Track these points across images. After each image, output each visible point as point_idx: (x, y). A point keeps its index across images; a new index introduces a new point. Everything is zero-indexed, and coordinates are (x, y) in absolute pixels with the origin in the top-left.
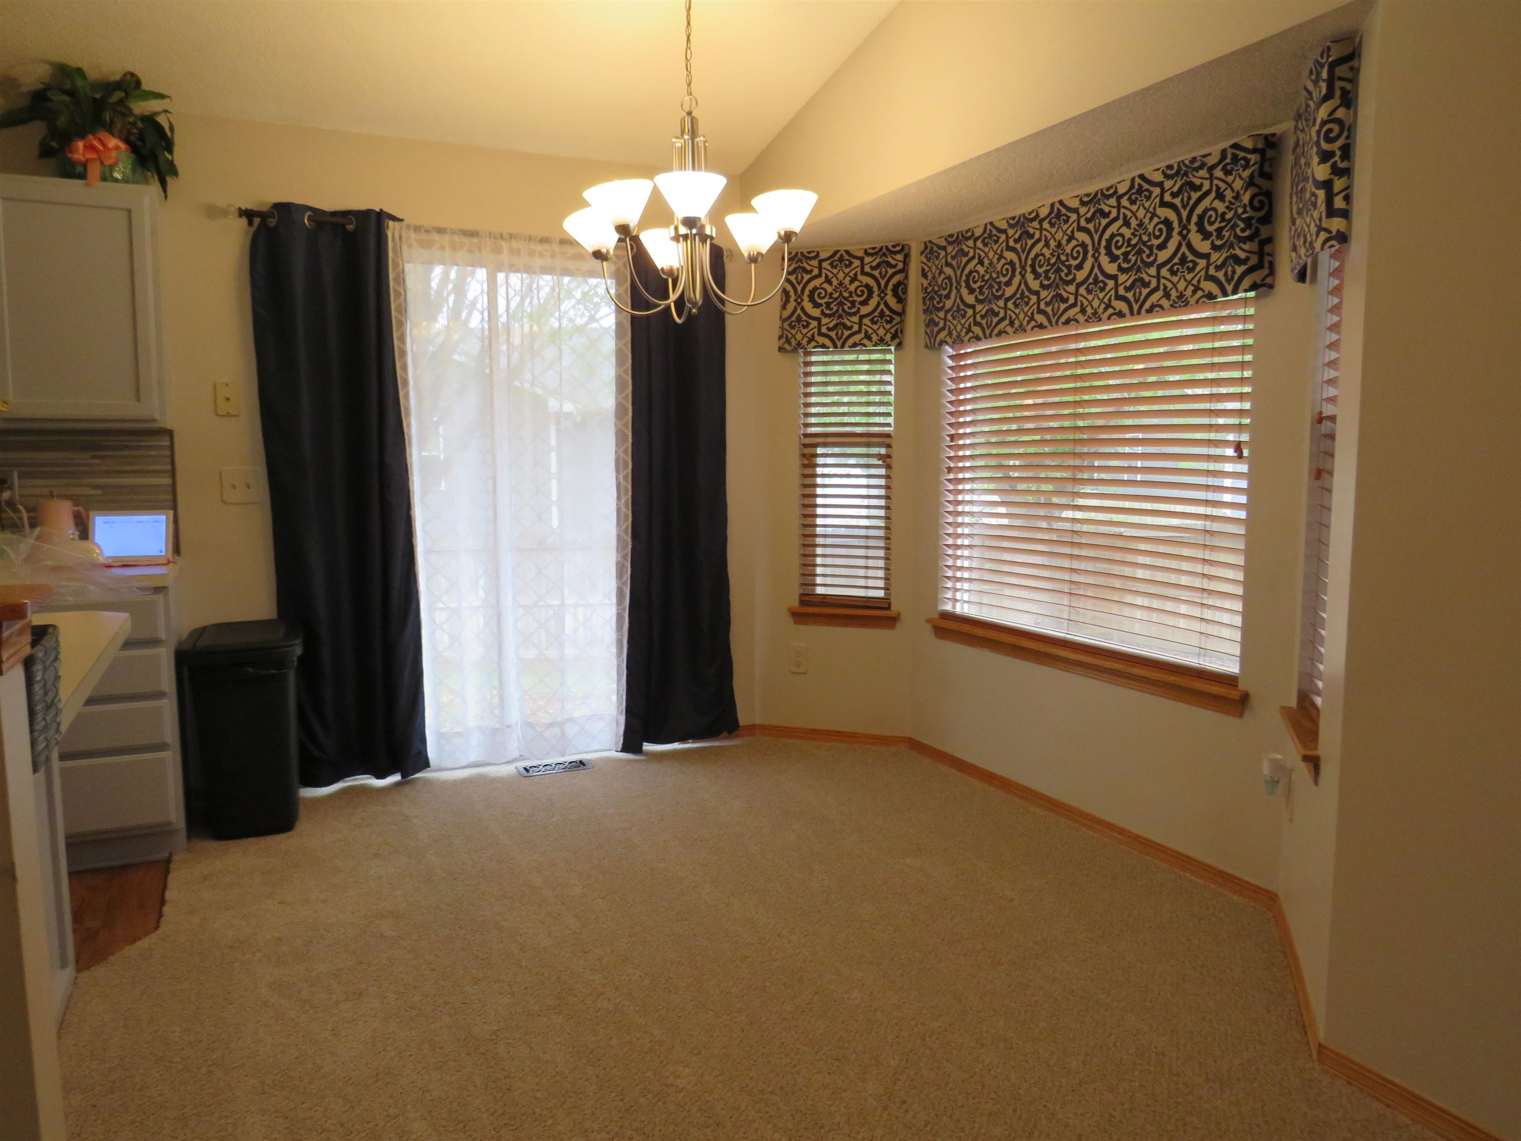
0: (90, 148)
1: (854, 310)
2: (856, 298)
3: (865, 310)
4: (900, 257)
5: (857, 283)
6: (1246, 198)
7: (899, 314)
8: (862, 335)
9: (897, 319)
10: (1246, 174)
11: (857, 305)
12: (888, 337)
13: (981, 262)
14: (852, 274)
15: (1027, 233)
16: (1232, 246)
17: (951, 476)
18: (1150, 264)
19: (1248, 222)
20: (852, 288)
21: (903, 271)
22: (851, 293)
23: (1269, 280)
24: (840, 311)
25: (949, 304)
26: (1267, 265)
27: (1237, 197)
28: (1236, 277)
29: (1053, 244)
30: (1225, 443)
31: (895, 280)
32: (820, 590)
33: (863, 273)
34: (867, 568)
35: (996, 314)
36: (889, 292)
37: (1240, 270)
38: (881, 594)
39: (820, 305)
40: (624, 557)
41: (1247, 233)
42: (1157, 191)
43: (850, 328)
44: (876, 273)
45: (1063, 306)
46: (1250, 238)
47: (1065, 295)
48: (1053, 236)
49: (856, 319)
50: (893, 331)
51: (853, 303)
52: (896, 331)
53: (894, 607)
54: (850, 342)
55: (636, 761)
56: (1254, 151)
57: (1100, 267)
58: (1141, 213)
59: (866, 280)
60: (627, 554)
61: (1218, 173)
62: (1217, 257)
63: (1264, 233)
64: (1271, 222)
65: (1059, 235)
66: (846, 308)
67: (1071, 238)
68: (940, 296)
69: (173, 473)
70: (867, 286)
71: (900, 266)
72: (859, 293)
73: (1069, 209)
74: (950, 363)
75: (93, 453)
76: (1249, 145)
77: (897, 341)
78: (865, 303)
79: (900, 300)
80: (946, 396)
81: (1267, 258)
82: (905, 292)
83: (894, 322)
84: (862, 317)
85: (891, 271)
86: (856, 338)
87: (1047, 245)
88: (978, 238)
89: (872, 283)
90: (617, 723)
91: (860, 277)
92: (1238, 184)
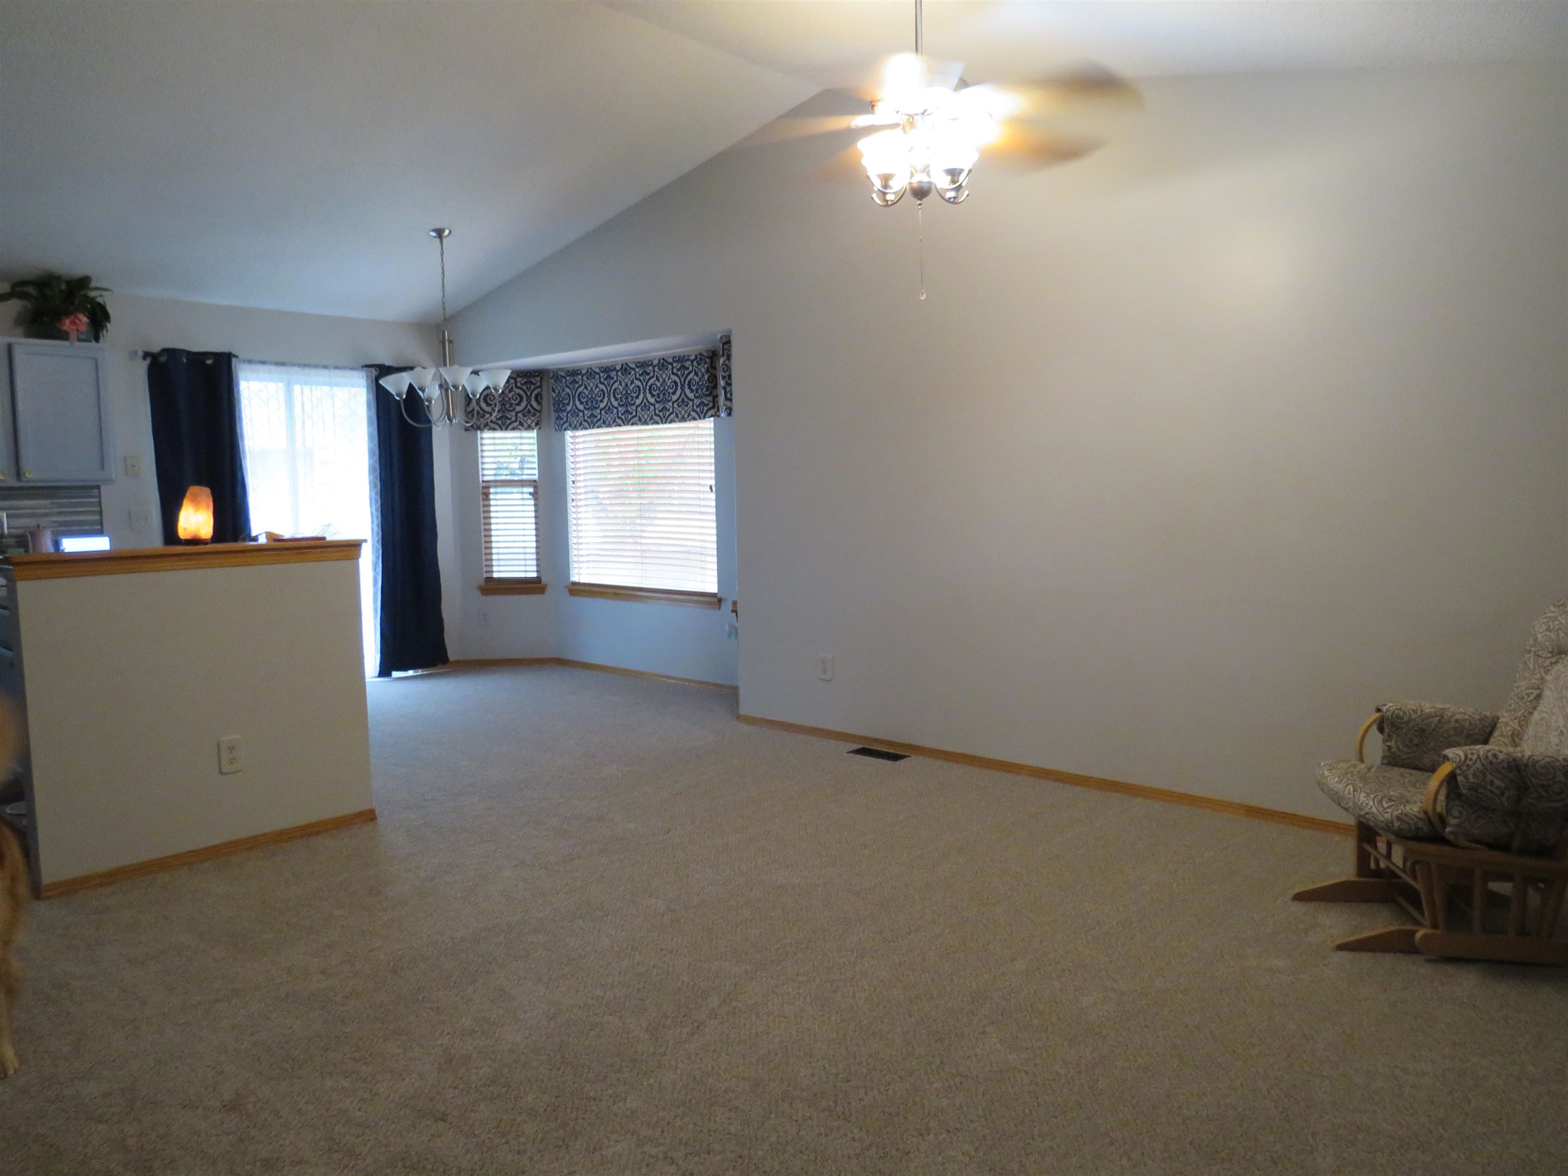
0: (73, 323)
1: (511, 409)
2: (513, 402)
3: (518, 409)
4: (538, 379)
5: (513, 393)
6: (706, 377)
7: (539, 411)
8: (518, 423)
9: (538, 414)
10: (706, 366)
11: (514, 406)
12: (533, 425)
13: (586, 388)
14: (510, 388)
15: (610, 376)
16: (702, 398)
17: (574, 504)
18: (669, 401)
19: (708, 388)
20: (510, 395)
21: (540, 387)
22: (510, 399)
23: (718, 413)
24: (504, 409)
25: (569, 408)
26: (716, 407)
27: (703, 376)
28: (704, 412)
29: (623, 384)
30: (703, 485)
31: (535, 392)
32: (495, 575)
33: (516, 387)
34: (525, 559)
35: (596, 417)
36: (533, 399)
37: (705, 409)
38: (535, 575)
39: (491, 405)
40: (377, 558)
41: (707, 393)
42: (670, 367)
43: (510, 419)
44: (524, 387)
45: (630, 416)
46: (709, 395)
47: (631, 411)
48: (624, 380)
49: (513, 414)
50: (536, 421)
51: (511, 405)
52: (538, 421)
53: (543, 581)
54: (511, 426)
55: (387, 681)
56: (708, 357)
57: (647, 399)
58: (664, 376)
59: (518, 391)
60: (379, 556)
61: (695, 363)
62: (697, 402)
63: (714, 393)
64: (717, 388)
65: (626, 380)
66: (507, 407)
67: (632, 383)
68: (564, 404)
69: (100, 513)
70: (519, 395)
71: (539, 384)
72: (514, 398)
73: (631, 368)
74: (571, 440)
75: (52, 501)
76: (706, 354)
77: (538, 427)
78: (518, 404)
79: (539, 403)
80: (570, 459)
81: (716, 404)
82: (541, 398)
83: (537, 416)
84: (517, 413)
85: (533, 387)
86: (515, 425)
87: (621, 384)
88: (584, 374)
89: (522, 393)
90: (375, 658)
91: (515, 389)
92: (703, 370)
